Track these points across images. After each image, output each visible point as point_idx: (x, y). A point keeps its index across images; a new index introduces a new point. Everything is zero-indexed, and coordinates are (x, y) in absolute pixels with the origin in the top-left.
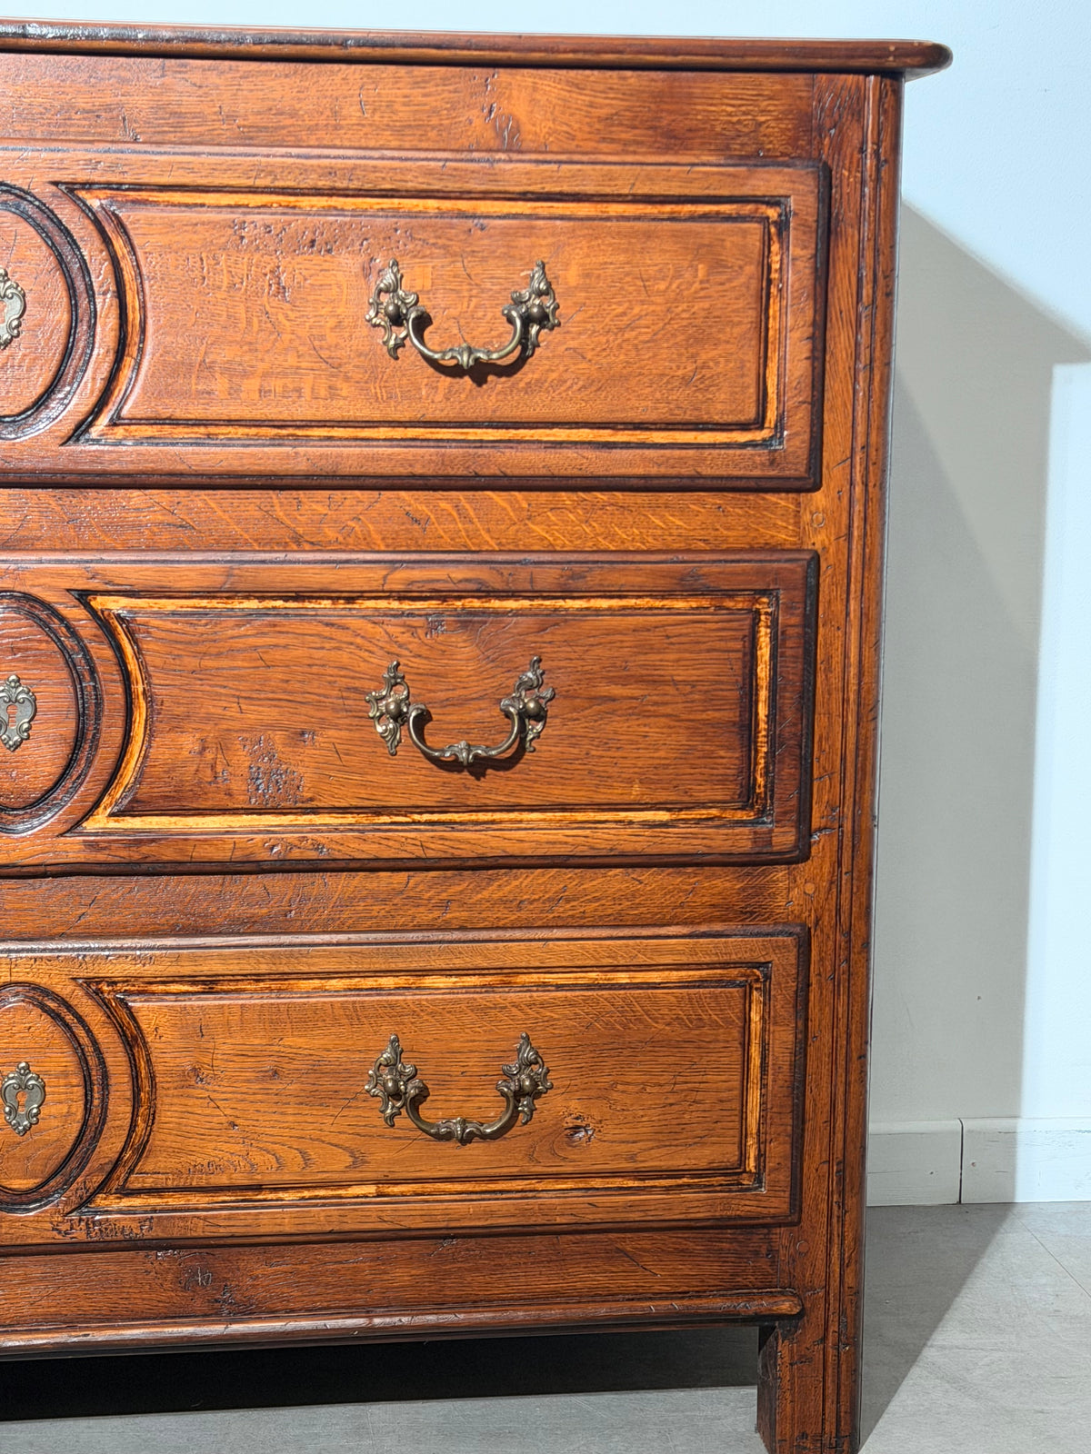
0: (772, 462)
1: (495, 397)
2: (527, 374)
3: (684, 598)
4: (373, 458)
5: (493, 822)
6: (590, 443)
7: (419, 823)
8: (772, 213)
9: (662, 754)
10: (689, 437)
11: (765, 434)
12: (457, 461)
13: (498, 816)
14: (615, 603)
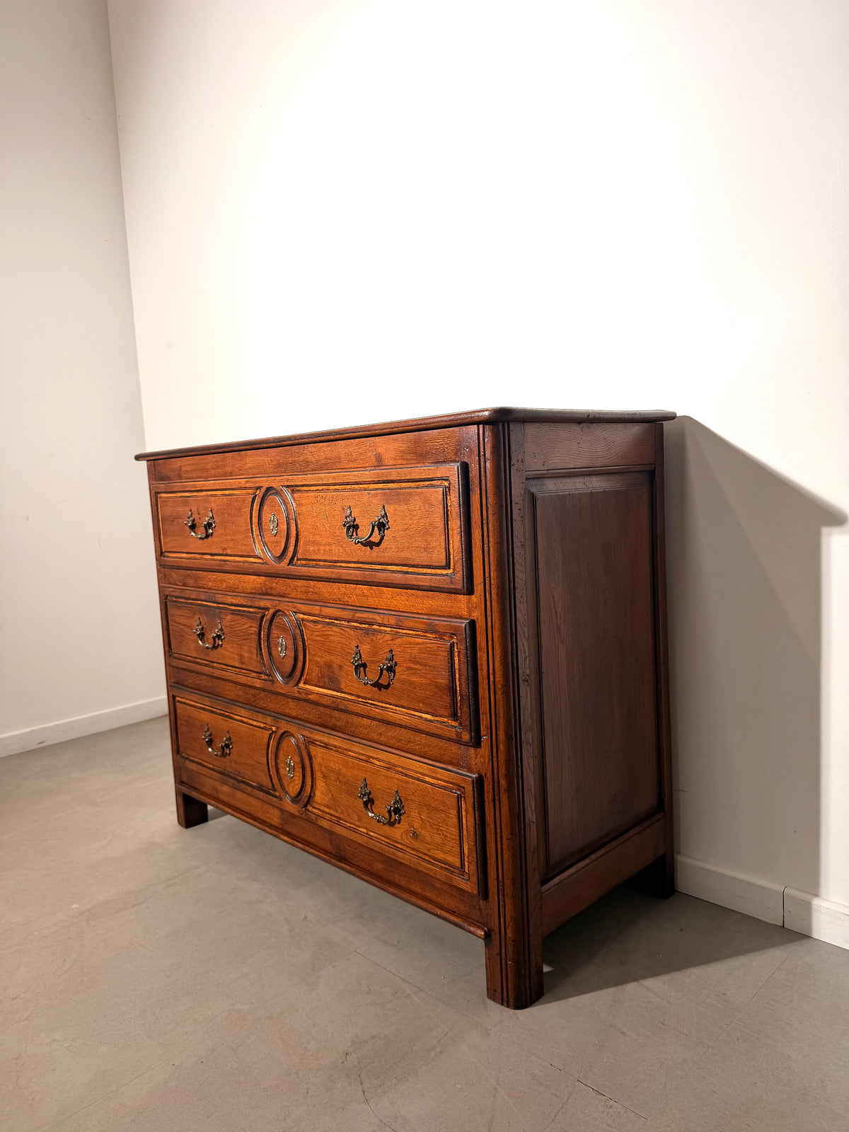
0: (452, 582)
1: (375, 554)
2: (382, 546)
3: (431, 633)
4: (350, 574)
5: (386, 708)
6: (400, 571)
7: (368, 703)
8: (446, 484)
9: (427, 693)
10: (429, 571)
11: (451, 571)
12: (368, 575)
13: (388, 706)
14: (414, 633)
